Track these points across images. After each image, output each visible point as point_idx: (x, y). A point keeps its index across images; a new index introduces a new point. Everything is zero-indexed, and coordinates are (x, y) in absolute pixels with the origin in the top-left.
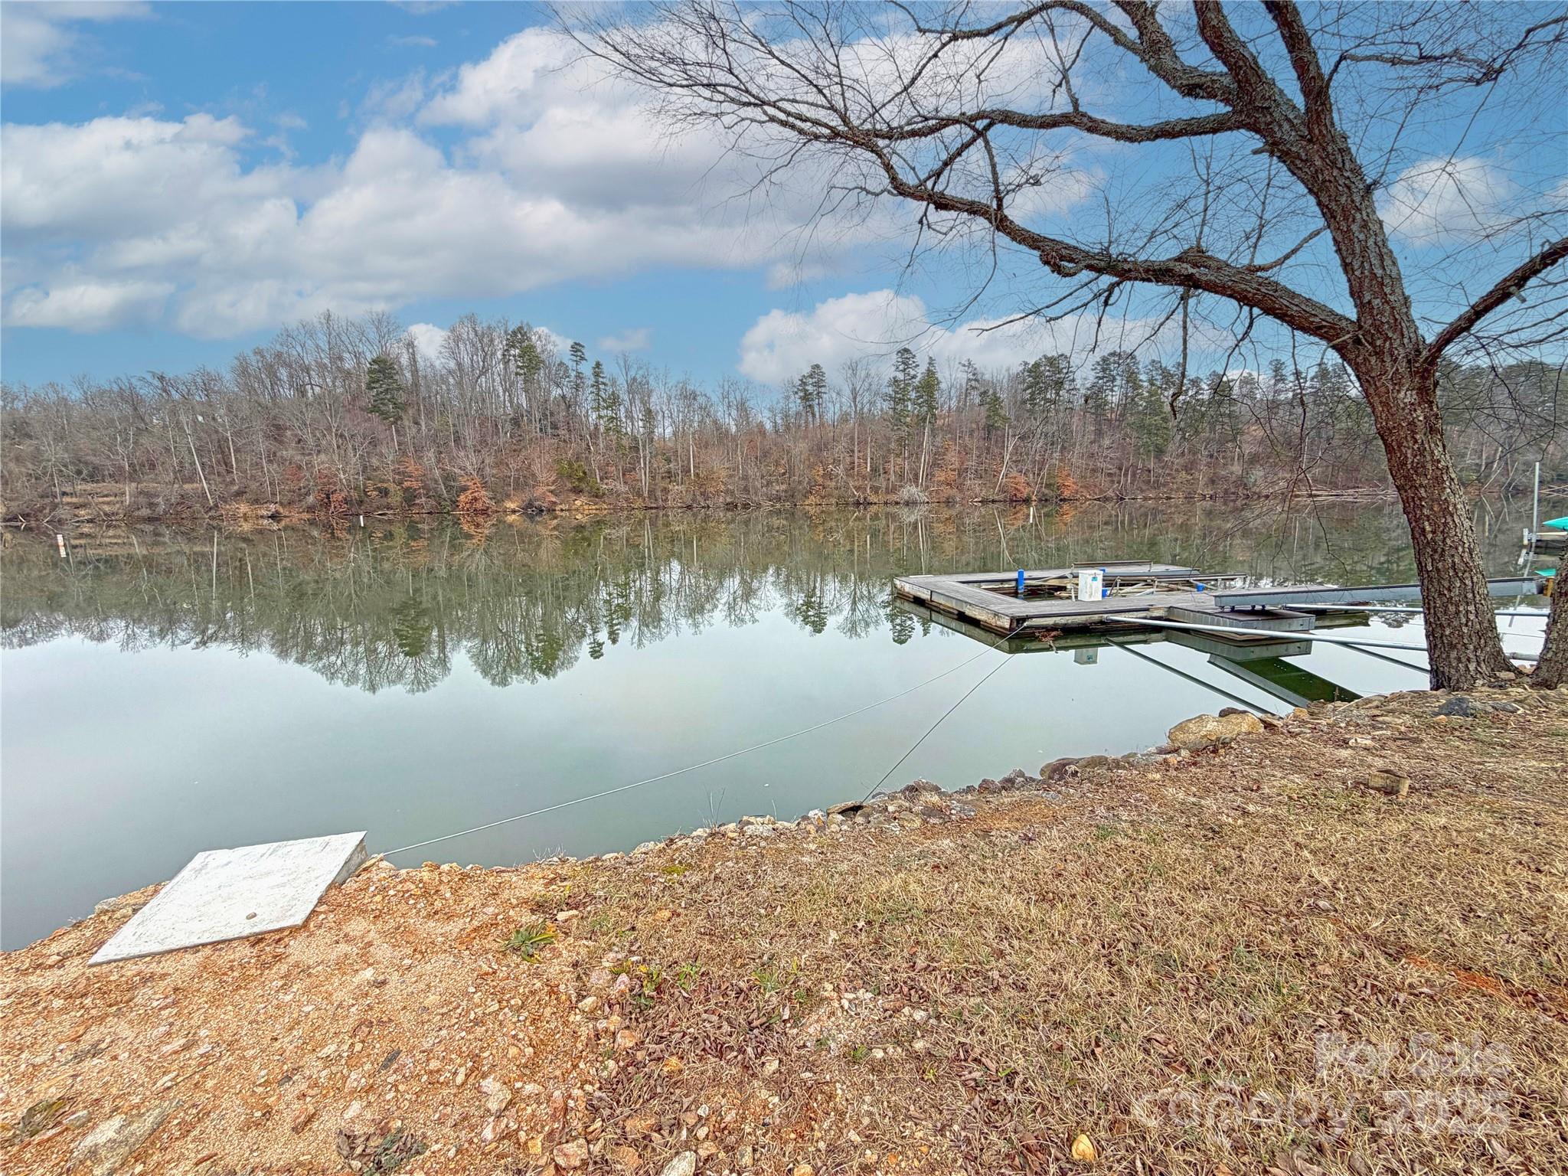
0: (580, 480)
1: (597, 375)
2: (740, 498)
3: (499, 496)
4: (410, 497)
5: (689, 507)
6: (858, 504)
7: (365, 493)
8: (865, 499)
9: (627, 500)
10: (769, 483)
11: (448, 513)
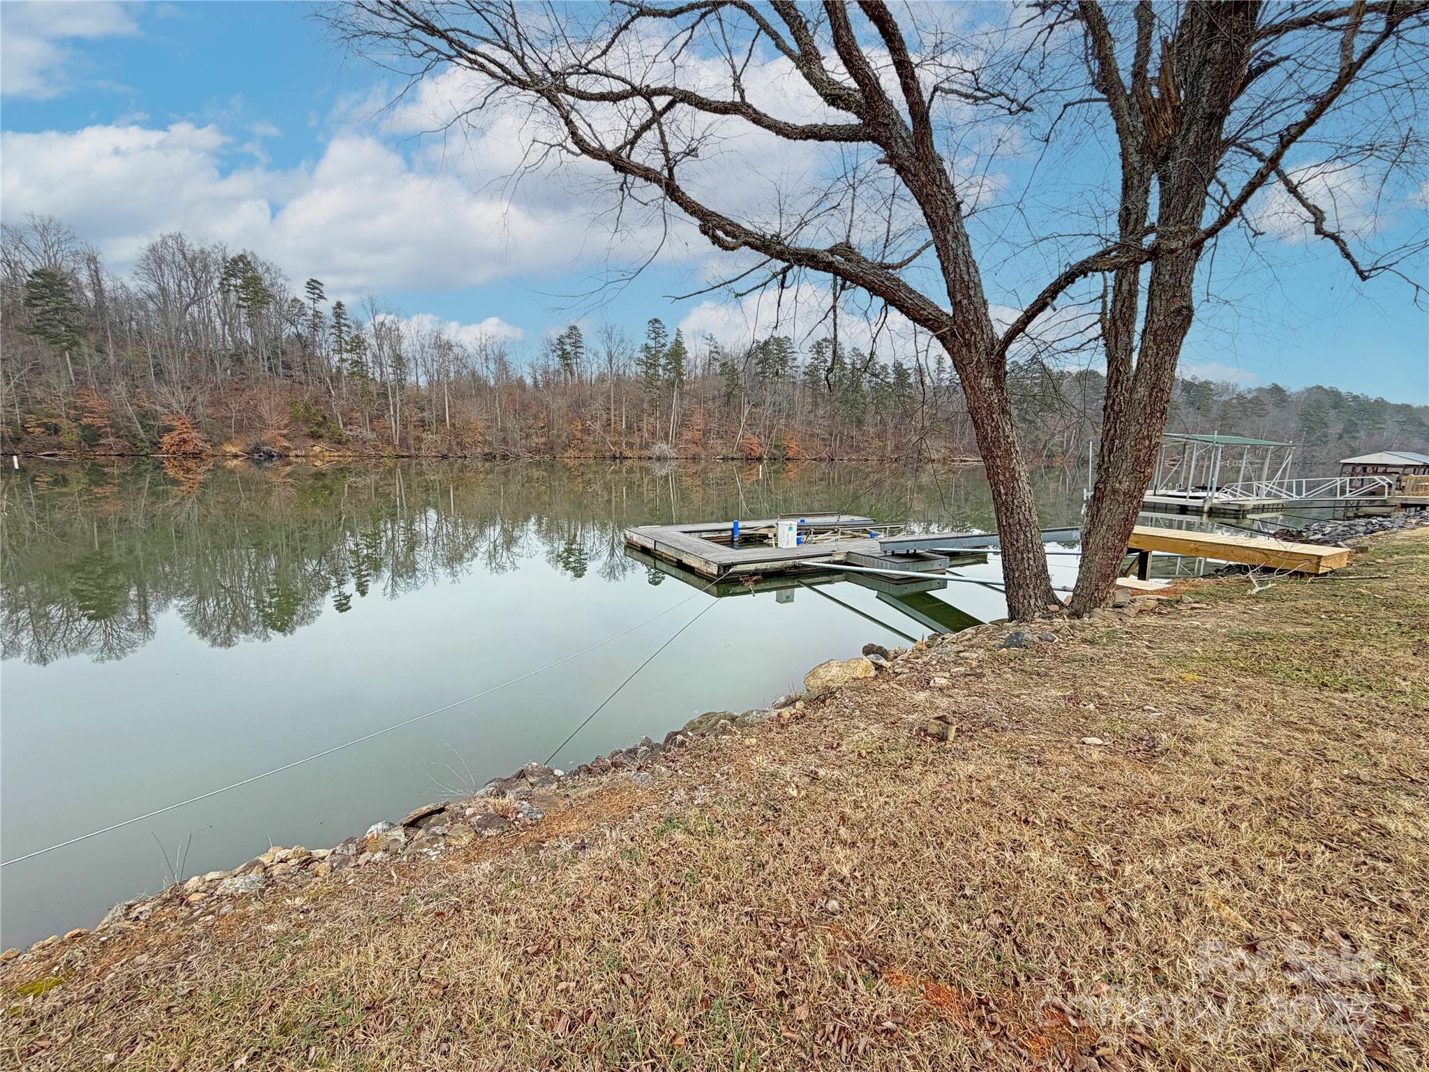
0: (319, 425)
1: (338, 316)
2: (499, 449)
3: (216, 439)
4: (92, 437)
5: (445, 457)
6: (614, 458)
7: (24, 429)
8: (621, 453)
9: (375, 447)
10: (528, 436)
11: (147, 455)
